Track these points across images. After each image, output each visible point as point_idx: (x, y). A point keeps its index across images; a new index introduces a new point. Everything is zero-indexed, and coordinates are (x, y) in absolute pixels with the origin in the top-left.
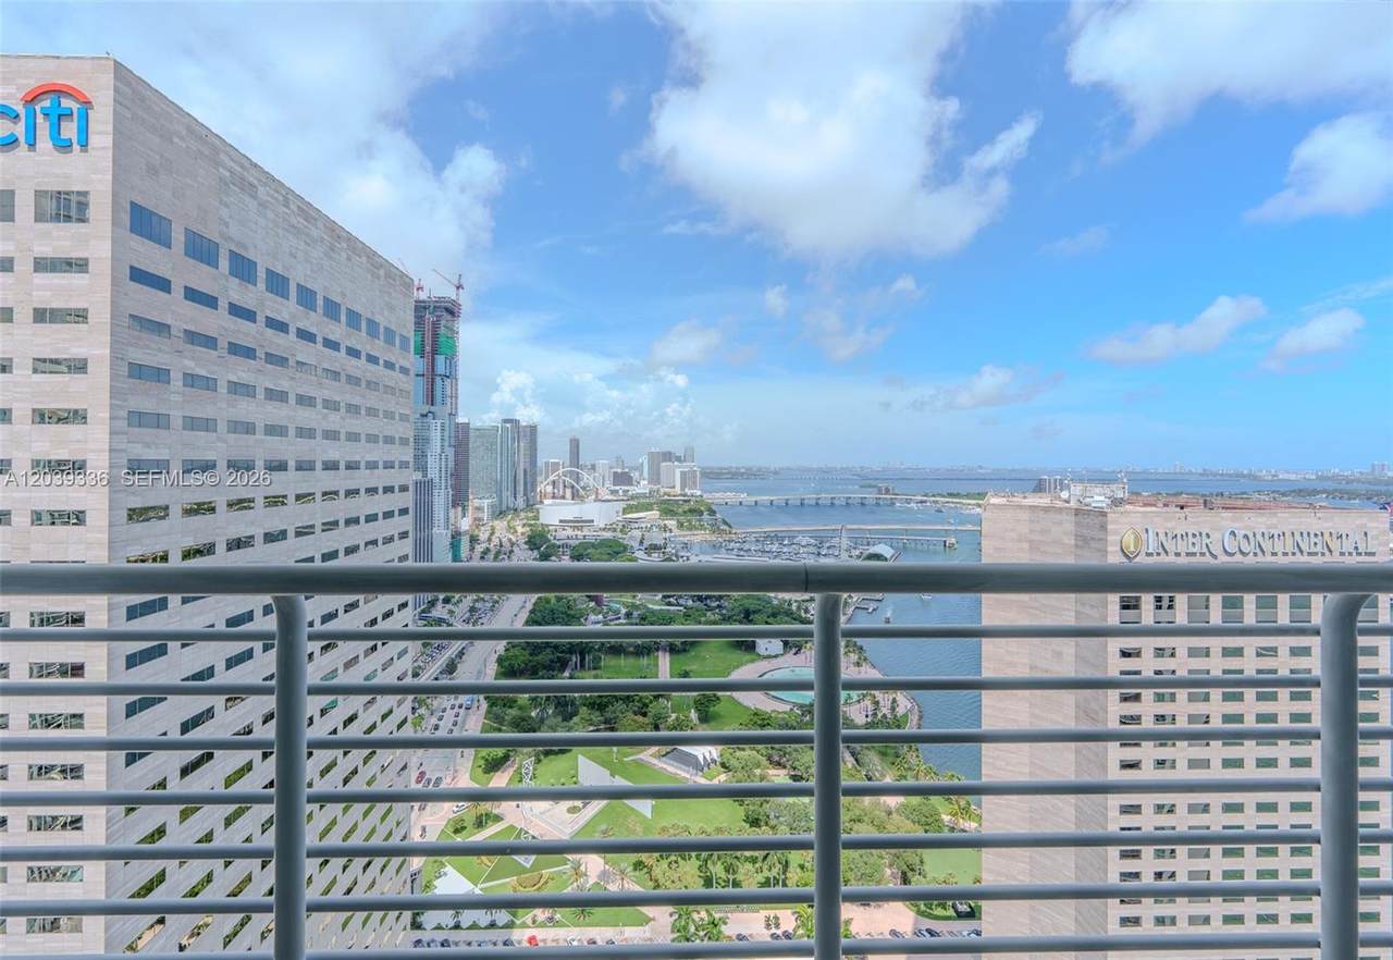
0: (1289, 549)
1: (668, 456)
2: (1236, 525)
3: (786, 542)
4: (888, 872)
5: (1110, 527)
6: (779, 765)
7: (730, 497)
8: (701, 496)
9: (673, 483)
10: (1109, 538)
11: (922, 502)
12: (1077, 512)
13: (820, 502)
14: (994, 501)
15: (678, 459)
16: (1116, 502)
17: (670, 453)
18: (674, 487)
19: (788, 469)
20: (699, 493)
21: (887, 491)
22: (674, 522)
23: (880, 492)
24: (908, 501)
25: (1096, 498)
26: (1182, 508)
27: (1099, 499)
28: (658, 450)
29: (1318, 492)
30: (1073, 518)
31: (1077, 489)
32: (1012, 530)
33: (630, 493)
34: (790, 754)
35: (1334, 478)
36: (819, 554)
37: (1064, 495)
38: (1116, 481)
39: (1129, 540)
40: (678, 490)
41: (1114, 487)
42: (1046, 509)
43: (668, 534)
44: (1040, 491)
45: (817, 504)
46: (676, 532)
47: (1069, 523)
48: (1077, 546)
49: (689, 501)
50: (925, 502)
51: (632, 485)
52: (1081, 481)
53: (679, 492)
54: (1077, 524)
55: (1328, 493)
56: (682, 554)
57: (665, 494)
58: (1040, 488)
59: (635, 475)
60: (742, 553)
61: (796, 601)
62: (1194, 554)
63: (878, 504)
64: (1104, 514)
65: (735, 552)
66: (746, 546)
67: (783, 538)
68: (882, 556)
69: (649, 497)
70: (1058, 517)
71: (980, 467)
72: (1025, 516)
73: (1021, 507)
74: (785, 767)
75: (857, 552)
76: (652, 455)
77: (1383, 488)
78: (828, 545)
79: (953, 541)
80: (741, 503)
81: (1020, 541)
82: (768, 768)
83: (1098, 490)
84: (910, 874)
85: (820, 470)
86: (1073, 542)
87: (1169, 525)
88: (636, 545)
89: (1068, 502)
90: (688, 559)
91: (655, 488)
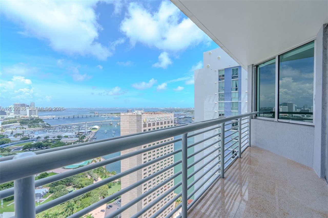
0: (164, 119)
1: (23, 105)
2: (158, 116)
3: (69, 128)
4: (100, 198)
5: (142, 118)
6: (69, 185)
7: (49, 117)
8: (38, 117)
9: (25, 114)
10: (142, 120)
11: (105, 115)
12: (137, 116)
13: (79, 117)
14: (122, 114)
15: (28, 106)
16: (142, 113)
17: (24, 104)
18: (26, 115)
19: (69, 109)
20: (37, 116)
21: (97, 113)
22: (27, 126)
23: (95, 114)
24: (102, 115)
25: (139, 113)
26: (151, 114)
27: (140, 113)
28: (18, 103)
29: (165, 111)
30: (136, 117)
31: (136, 111)
32: (126, 120)
33: (5, 118)
34: (73, 181)
35: (166, 109)
36: (79, 130)
37: (134, 113)
38: (142, 110)
39: (145, 120)
40: (28, 115)
41: (142, 111)
42: (132, 115)
43: (24, 130)
44: (128, 112)
45: (78, 117)
46: (28, 129)
47: (135, 118)
48: (137, 122)
49: (33, 119)
50: (106, 115)
51: (6, 115)
52: (137, 110)
53: (29, 116)
54: (137, 118)
55: (166, 111)
56: (31, 135)
57: (22, 117)
58: (128, 111)
59: (7, 112)
60: (54, 132)
61: (73, 142)
62: (153, 121)
63: (94, 116)
64: (141, 116)
65: (52, 132)
66: (56, 130)
67: (68, 127)
68: (96, 128)
69: (15, 119)
70: (133, 117)
71: (117, 108)
72: (128, 117)
73: (127, 115)
74: (71, 185)
75: (90, 128)
76: (15, 105)
77: (171, 110)
78: (81, 127)
79: (112, 123)
80: (53, 119)
81: (127, 122)
82: (66, 187)
83: (139, 111)
84: (105, 196)
85: (78, 109)
86: (136, 121)
87: (150, 117)
88: (9, 135)
89: (135, 114)
90: (33, 136)
91: (18, 115)
